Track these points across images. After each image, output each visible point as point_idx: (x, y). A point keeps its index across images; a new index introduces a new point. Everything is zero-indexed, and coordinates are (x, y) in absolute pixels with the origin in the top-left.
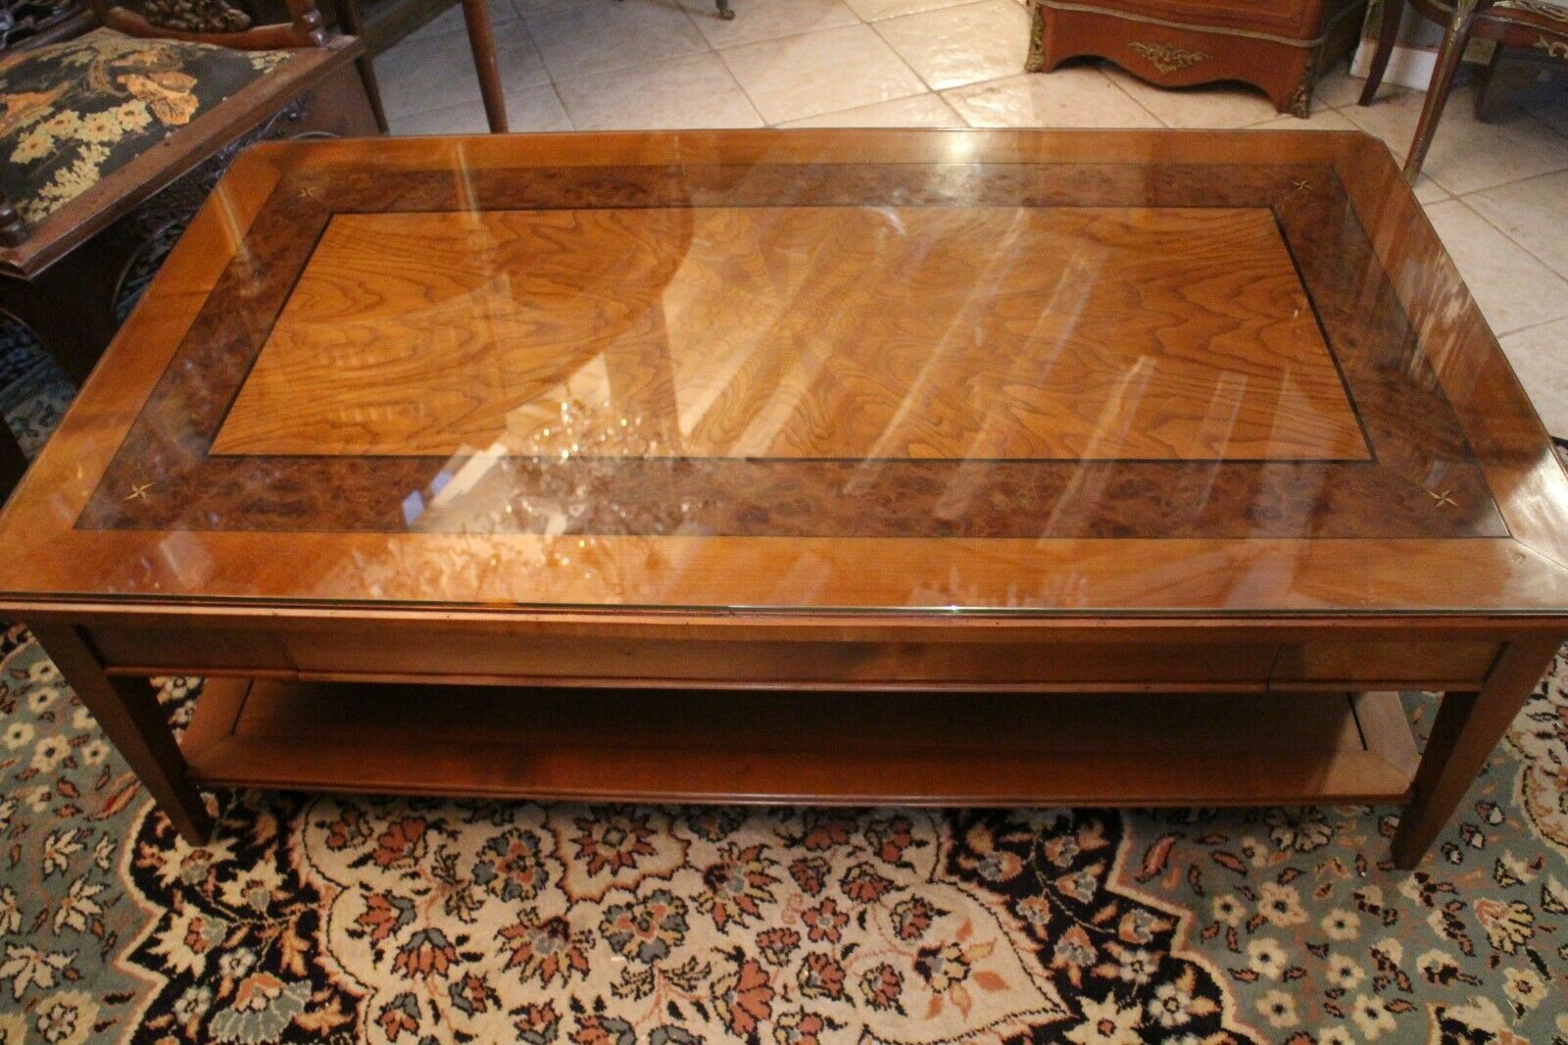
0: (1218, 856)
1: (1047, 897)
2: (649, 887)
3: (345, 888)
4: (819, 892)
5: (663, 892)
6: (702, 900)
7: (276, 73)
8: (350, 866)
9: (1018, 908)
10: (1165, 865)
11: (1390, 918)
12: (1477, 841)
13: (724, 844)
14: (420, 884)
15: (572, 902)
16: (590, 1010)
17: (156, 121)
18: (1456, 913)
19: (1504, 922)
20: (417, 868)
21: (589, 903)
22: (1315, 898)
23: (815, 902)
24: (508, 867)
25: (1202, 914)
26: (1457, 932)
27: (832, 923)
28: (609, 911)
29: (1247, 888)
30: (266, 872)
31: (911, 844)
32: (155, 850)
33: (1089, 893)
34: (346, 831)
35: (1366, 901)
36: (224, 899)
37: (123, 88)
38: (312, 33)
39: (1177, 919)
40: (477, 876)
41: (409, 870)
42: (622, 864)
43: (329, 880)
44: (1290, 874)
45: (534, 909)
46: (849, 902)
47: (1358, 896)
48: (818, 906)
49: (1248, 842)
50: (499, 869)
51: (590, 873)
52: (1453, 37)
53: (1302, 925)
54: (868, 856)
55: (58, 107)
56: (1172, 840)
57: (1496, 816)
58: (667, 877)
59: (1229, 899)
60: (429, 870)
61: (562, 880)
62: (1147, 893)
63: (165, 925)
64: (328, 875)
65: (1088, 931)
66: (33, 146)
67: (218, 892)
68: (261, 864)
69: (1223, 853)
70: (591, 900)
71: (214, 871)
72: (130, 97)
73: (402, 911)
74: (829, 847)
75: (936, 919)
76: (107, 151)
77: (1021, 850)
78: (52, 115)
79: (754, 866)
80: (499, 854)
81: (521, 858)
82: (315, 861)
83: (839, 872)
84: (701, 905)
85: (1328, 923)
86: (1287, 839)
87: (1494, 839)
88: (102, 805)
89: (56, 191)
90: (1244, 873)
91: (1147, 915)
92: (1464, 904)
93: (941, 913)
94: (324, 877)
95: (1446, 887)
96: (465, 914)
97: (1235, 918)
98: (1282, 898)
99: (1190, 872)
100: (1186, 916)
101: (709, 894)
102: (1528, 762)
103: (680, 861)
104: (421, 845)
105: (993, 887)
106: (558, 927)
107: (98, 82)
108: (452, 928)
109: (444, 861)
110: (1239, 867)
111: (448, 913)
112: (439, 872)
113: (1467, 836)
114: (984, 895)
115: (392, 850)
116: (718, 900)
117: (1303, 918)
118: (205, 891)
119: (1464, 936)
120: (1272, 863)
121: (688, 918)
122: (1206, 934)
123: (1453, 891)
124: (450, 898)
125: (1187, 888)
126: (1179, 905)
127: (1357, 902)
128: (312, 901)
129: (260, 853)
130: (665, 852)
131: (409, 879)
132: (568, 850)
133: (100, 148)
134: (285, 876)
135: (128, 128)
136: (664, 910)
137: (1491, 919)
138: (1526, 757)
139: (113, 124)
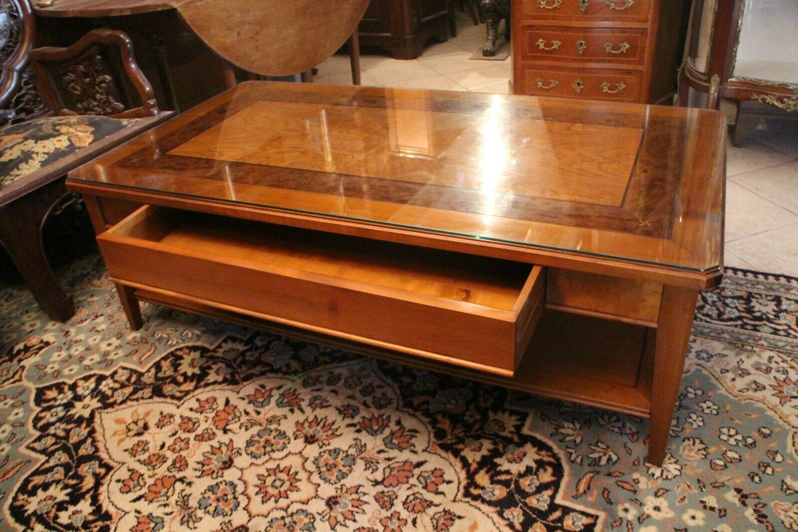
0: (619, 483)
1: (521, 508)
2: (294, 508)
3: (126, 513)
4: (390, 508)
5: (303, 511)
6: (324, 514)
7: (133, 126)
8: (131, 502)
9: (504, 514)
10: (589, 488)
11: (722, 513)
12: (769, 471)
13: (338, 486)
14: (168, 510)
15: (251, 516)
17: (72, 144)
18: (761, 510)
19: (791, 514)
20: (168, 502)
21: (260, 517)
22: (677, 504)
23: (389, 514)
24: (218, 500)
25: (611, 514)
26: (763, 520)
27: (397, 525)
28: (272, 521)
29: (636, 500)
30: (85, 507)
31: (443, 482)
32: (26, 496)
33: (546, 505)
34: (131, 484)
35: (707, 504)
36: (59, 521)
37: (58, 131)
38: (152, 109)
39: (597, 517)
40: (200, 505)
41: (163, 503)
42: (281, 497)
43: (119, 509)
44: (661, 492)
45: (230, 521)
46: (408, 513)
47: (702, 502)
48: (389, 516)
49: (636, 476)
50: (213, 501)
51: (263, 502)
52: (711, 97)
53: (671, 519)
54: (419, 489)
55: (26, 139)
56: (592, 475)
57: (779, 458)
58: (306, 503)
59: (627, 505)
60: (174, 502)
61: (247, 506)
62: (580, 504)
64: (119, 506)
65: (546, 525)
66: (11, 155)
67: (56, 517)
68: (82, 502)
69: (621, 481)
70: (262, 515)
71: (56, 507)
72: (61, 134)
73: (156, 524)
74: (397, 485)
75: (457, 521)
76: (46, 156)
77: (506, 484)
78: (22, 142)
79: (355, 496)
80: (213, 493)
81: (226, 495)
82: (112, 499)
83: (402, 498)
84: (323, 517)
85: (686, 517)
86: (658, 472)
87: (779, 469)
89: (18, 172)
90: (635, 492)
91: (579, 516)
92: (765, 505)
93: (460, 517)
94: (116, 507)
95: (753, 496)
96: (191, 524)
97: (632, 515)
98: (658, 504)
99: (604, 491)
100: (602, 515)
101: (328, 510)
102: (795, 430)
103: (314, 494)
104: (171, 490)
105: (490, 503)
107: (48, 129)
109: (183, 498)
110: (632, 489)
111: (182, 524)
112: (179, 503)
113: (763, 469)
114: (485, 507)
116: (333, 514)
117: (671, 514)
118: (48, 517)
119: (767, 522)
120: (650, 486)
121: (316, 524)
122: (614, 524)
123: (758, 498)
124: (184, 517)
125: (604, 502)
126: (598, 509)
127: (702, 505)
128: (107, 520)
129: (82, 496)
130: (305, 490)
131: (162, 507)
132: (252, 491)
133: (43, 155)
134: (95, 508)
135: (58, 147)
136: (303, 520)
137: (783, 513)
138: (793, 427)
139: (51, 145)
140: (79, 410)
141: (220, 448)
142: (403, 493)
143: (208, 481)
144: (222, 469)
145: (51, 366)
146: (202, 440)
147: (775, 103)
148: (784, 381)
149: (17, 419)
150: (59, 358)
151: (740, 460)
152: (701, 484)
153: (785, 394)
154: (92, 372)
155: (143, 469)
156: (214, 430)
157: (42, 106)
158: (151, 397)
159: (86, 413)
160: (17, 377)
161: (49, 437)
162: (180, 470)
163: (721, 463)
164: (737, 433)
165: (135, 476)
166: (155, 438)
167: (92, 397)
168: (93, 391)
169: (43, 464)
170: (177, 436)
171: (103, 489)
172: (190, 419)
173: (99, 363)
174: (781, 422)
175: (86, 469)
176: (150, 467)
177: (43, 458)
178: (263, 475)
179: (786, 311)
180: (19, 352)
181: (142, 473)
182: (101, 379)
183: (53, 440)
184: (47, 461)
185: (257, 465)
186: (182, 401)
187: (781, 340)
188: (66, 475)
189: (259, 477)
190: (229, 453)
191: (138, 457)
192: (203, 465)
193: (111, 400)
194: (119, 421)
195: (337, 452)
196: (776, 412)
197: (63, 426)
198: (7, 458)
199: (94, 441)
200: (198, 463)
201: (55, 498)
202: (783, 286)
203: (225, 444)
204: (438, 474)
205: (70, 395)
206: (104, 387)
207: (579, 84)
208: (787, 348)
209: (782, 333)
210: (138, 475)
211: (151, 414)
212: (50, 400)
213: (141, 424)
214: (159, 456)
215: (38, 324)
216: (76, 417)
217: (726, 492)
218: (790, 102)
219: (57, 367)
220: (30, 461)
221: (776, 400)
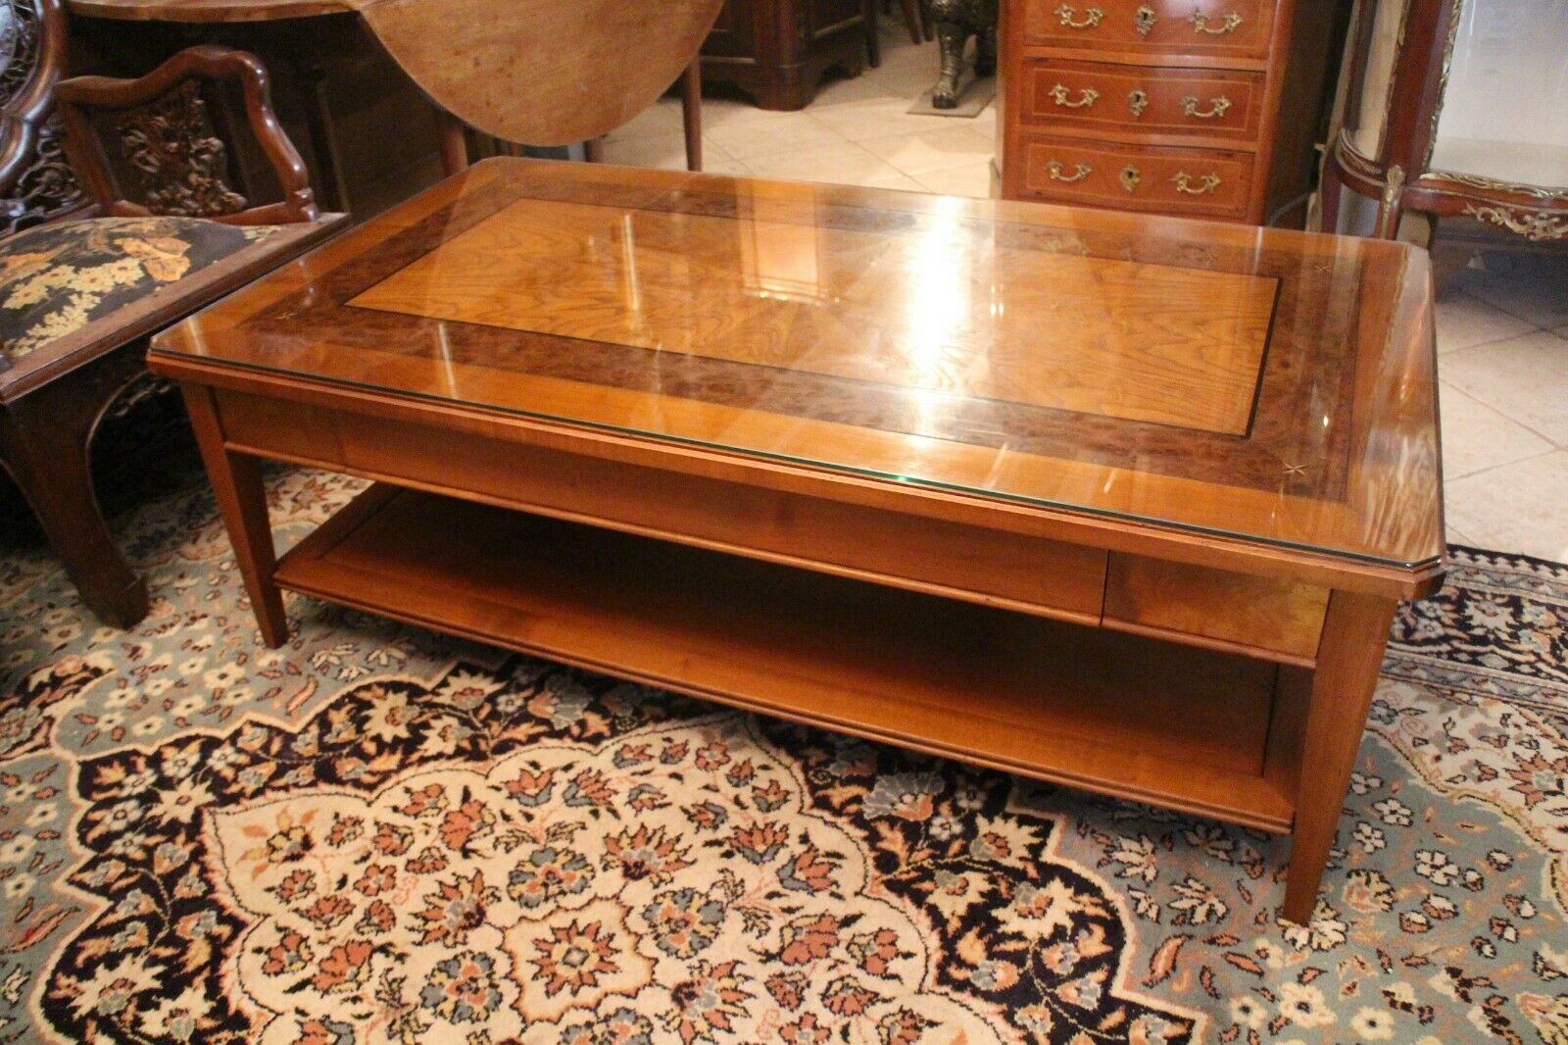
0: (1231, 957)
1: (1047, 1005)
2: (609, 1006)
3: (278, 1014)
4: (798, 1006)
5: (628, 1011)
6: (669, 1018)
7: (267, 241)
8: (286, 992)
9: (1016, 1018)
10: (1174, 968)
11: (1426, 1016)
12: (1510, 934)
13: (694, 962)
14: (361, 1008)
15: (526, 1022)
17: (148, 276)
18: (1498, 1008)
19: (1553, 1016)
20: (359, 993)
21: (546, 1024)
22: (1341, 998)
23: (795, 1017)
24: (459, 989)
25: (1218, 1017)
26: (1502, 1028)
27: (812, 1038)
28: (567, 1031)
29: (1264, 989)
30: (194, 1001)
31: (897, 955)
32: (73, 980)
33: (1094, 1000)
34: (285, 957)
35: (1396, 998)
36: (143, 1029)
37: (119, 248)
38: (304, 209)
39: (1192, 1023)
40: (425, 999)
41: (352, 995)
42: (583, 984)
43: (262, 1006)
44: (1310, 974)
45: (485, 1032)
46: (831, 1015)
47: (1387, 994)
48: (797, 1021)
49: (1261, 943)
50: (450, 991)
51: (548, 993)
52: (1387, 207)
53: (1330, 1027)
54: (851, 968)
55: (56, 263)
56: (1179, 941)
57: (1527, 910)
58: (633, 995)
59: (1248, 1000)
60: (372, 994)
61: (517, 1000)
62: (1157, 997)
64: (261, 1002)
65: (1095, 1039)
66: (26, 295)
67: (137, 1022)
68: (188, 991)
69: (1234, 954)
70: (548, 1020)
71: (135, 1001)
72: (125, 255)
73: (340, 1036)
74: (809, 961)
75: (927, 1030)
76: (98, 300)
77: (1017, 958)
78: (49, 270)
79: (727, 983)
80: (449, 977)
81: (474, 980)
82: (248, 987)
83: (819, 986)
84: (668, 1023)
85: (1358, 1023)
86: (1302, 936)
87: (1529, 932)
88: (20, 936)
89: (43, 332)
90: (1261, 974)
91: (1158, 1020)
92: (1504, 999)
93: (932, 1024)
94: (256, 1003)
95: (1482, 982)
96: (408, 1038)
97: (1257, 1019)
98: (1305, 998)
99: (1202, 974)
100: (1202, 1020)
101: (677, 1011)
102: (1554, 856)
103: (647, 979)
104: (365, 969)
105: (988, 996)
107: (97, 245)
109: (390, 984)
110: (1255, 968)
111: (390, 1038)
112: (383, 995)
113: (1498, 930)
114: (978, 1004)
116: (686, 1017)
117: (1330, 1018)
118: (121, 1021)
119: (1510, 1032)
120: (1289, 963)
121: (654, 1038)
122: (1225, 1037)
123: (1491, 986)
124: (394, 1022)
125: (1203, 993)
126: (1193, 1008)
127: (1388, 999)
128: (240, 1030)
129: (188, 980)
130: (630, 970)
131: (350, 1003)
132: (525, 972)
133: (91, 297)
134: (214, 1004)
135: (120, 281)
136: (628, 1029)
137: (1538, 1014)
138: (1551, 850)
139: (107, 277)
140: (169, 807)
141: (456, 887)
142: (820, 976)
143: (437, 952)
144: (464, 928)
145: (107, 717)
146: (421, 871)
147: (1509, 224)
148: (1532, 762)
149: (45, 824)
150: (123, 702)
151: (1456, 914)
152: (1385, 960)
153: (1536, 786)
154: (192, 732)
155: (305, 928)
156: (444, 850)
157: (76, 194)
158: (313, 784)
159: (185, 815)
160: (39, 739)
161: (113, 861)
162: (380, 930)
163: (1420, 919)
164: (1447, 863)
165: (291, 942)
166: (328, 865)
167: (194, 781)
168: (196, 768)
169: (104, 915)
170: (370, 862)
171: (228, 966)
172: (394, 829)
173: (205, 713)
174: (1529, 842)
175: (189, 926)
176: (319, 924)
177: (104, 904)
178: (545, 941)
179: (1531, 625)
180: (41, 686)
181: (305, 935)
182: (210, 745)
183: (122, 868)
184: (112, 910)
185: (533, 921)
186: (376, 793)
187: (1524, 684)
188: (151, 938)
189: (538, 943)
190: (475, 896)
191: (294, 904)
192: (426, 920)
193: (234, 789)
194: (252, 831)
195: (687, 895)
196: (1518, 821)
197: (140, 839)
198: (30, 903)
199: (204, 870)
200: (416, 916)
201: (133, 984)
202: (1524, 577)
203: (466, 877)
204: (886, 938)
205: (149, 777)
206: (218, 761)
207: (1130, 174)
208: (1535, 697)
209: (1526, 668)
210: (296, 939)
211: (316, 816)
212: (110, 787)
213: (297, 836)
214: (337, 902)
215: (76, 632)
216: (164, 821)
217: (1432, 975)
218: (1537, 223)
219: (119, 719)
220: (77, 910)
221: (1519, 799)
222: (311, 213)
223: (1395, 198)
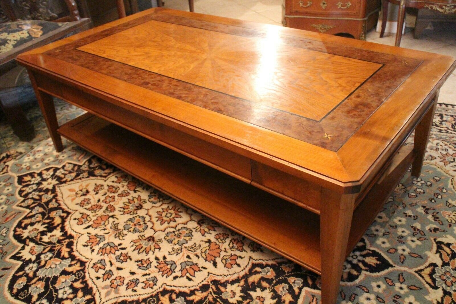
2: (179, 227)
3: (82, 235)
5: (185, 228)
6: (197, 228)
8: (84, 229)
11: (415, 218)
12: (440, 197)
14: (106, 231)
15: (155, 231)
16: (161, 259)
17: (30, 36)
18: (436, 215)
19: (451, 216)
20: (106, 228)
21: (160, 232)
24: (135, 225)
26: (438, 220)
28: (168, 233)
30: (57, 233)
32: (21, 229)
34: (83, 220)
35: (407, 214)
36: (43, 240)
37: (20, 28)
38: (76, 17)
40: (125, 228)
41: (103, 228)
42: (171, 221)
43: (77, 233)
45: (143, 235)
47: (404, 213)
50: (132, 225)
51: (161, 224)
52: (401, 7)
55: (2, 32)
57: (444, 191)
58: (186, 223)
60: (109, 228)
61: (152, 227)
63: (23, 248)
64: (77, 232)
67: (41, 239)
68: (55, 231)
71: (40, 234)
72: (23, 30)
73: (101, 239)
80: (132, 222)
81: (139, 222)
82: (73, 228)
84: (197, 230)
85: (396, 221)
87: (445, 196)
88: (4, 219)
92: (438, 213)
94: (75, 232)
95: (432, 209)
96: (121, 238)
101: (199, 227)
102: (452, 177)
103: (189, 219)
104: (107, 222)
106: (151, 239)
107: (14, 27)
108: (117, 242)
109: (115, 225)
111: (115, 238)
112: (113, 228)
113: (436, 196)
115: (98, 224)
116: (202, 228)
118: (36, 239)
121: (193, 234)
123: (434, 210)
124: (116, 234)
127: (405, 215)
128: (71, 239)
129: (55, 228)
130: (185, 217)
131: (103, 231)
132: (154, 220)
133: (14, 41)
134: (63, 233)
135: (22, 37)
136: (185, 232)
137: (447, 216)
138: (451, 176)
139: (18, 36)
140: (45, 185)
141: (133, 200)
144: (136, 210)
145: (25, 164)
146: (122, 197)
147: (438, 9)
148: (446, 154)
149: (9, 192)
150: (29, 160)
151: (424, 193)
152: (404, 205)
153: (447, 161)
154: (50, 166)
155: (88, 213)
156: (129, 191)
158: (88, 177)
159: (50, 187)
160: (5, 171)
161: (29, 200)
162: (111, 211)
163: (414, 194)
164: (421, 180)
165: (84, 216)
166: (93, 198)
167: (52, 179)
168: (52, 176)
169: (29, 214)
170: (107, 195)
171: (67, 224)
172: (113, 186)
173: (54, 161)
174: (445, 174)
175: (54, 214)
176: (93, 211)
177: (28, 211)
178: (160, 212)
179: (446, 121)
180: (3, 158)
181: (88, 214)
182: (56, 169)
183: (32, 201)
184: (31, 212)
185: (156, 207)
186: (107, 178)
187: (444, 135)
188: (43, 218)
189: (158, 212)
190: (139, 202)
191: (85, 207)
192: (124, 209)
193: (64, 180)
194: (71, 190)
196: (442, 169)
197: (37, 193)
198: (6, 212)
199: (57, 201)
200: (121, 208)
201: (38, 230)
202: (444, 109)
203: (135, 197)
205: (39, 179)
206: (58, 173)
207: (324, 4)
208: (447, 138)
209: (444, 131)
210: (86, 216)
211: (90, 185)
212: (27, 182)
213: (84, 191)
214: (97, 206)
215: (13, 143)
216: (44, 189)
217: (418, 208)
218: (447, 8)
219: (28, 164)
220: (20, 212)
221: (442, 164)
222: (78, 18)
223: (404, 4)
